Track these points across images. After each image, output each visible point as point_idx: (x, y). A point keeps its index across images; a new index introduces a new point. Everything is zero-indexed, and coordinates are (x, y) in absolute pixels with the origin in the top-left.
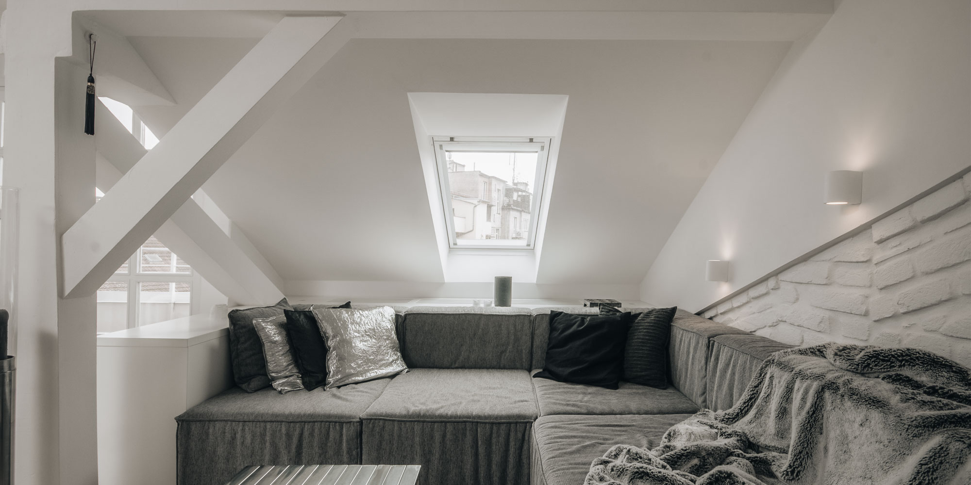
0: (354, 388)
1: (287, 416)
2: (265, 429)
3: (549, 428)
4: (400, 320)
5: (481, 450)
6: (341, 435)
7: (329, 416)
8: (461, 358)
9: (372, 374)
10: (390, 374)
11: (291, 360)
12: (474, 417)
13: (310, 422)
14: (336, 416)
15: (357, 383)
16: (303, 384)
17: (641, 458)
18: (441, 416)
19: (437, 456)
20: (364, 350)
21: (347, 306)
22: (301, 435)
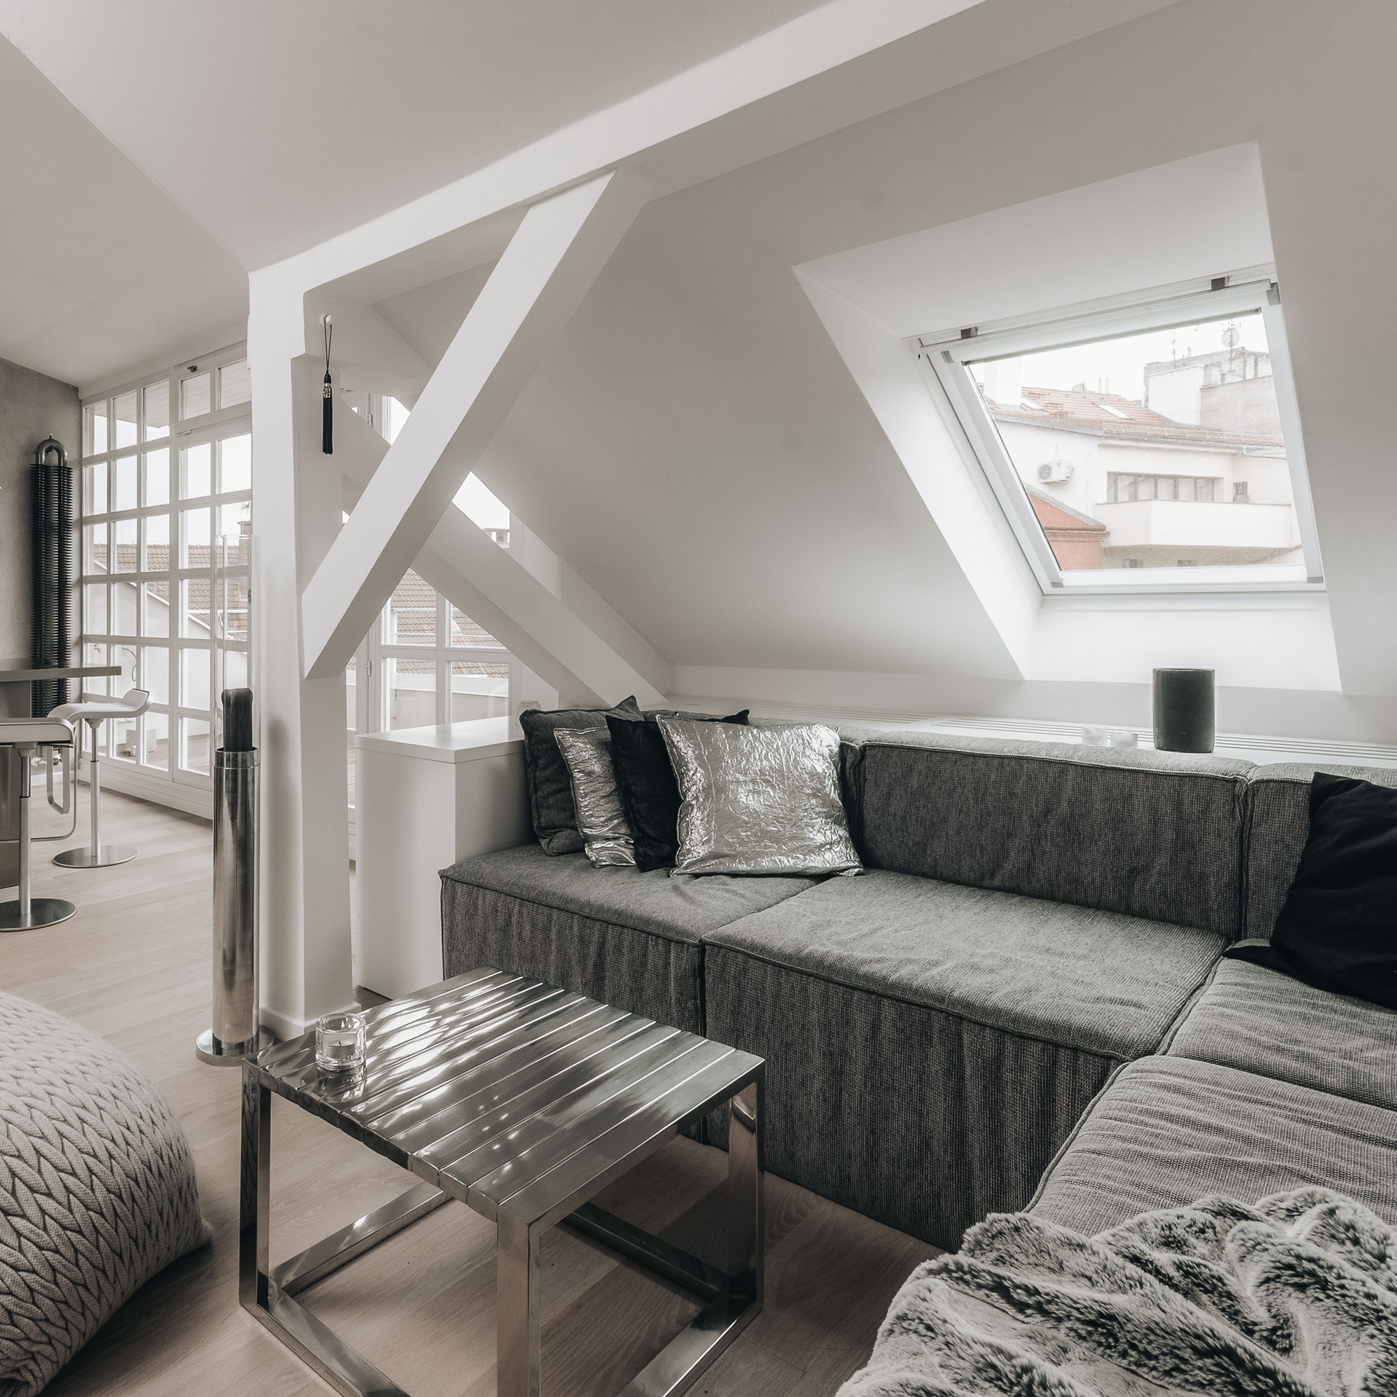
0: (724, 884)
1: (582, 906)
2: (550, 920)
3: (1155, 1085)
4: (850, 758)
5: (973, 1089)
6: (667, 964)
7: (648, 921)
8: (1008, 867)
9: (766, 864)
10: (813, 871)
11: (617, 810)
12: (955, 1002)
13: (615, 925)
14: (659, 924)
15: (734, 875)
16: (636, 857)
17: (1356, 1242)
18: (867, 977)
19: (859, 1067)
20: (754, 810)
21: (741, 718)
22: (602, 945)
